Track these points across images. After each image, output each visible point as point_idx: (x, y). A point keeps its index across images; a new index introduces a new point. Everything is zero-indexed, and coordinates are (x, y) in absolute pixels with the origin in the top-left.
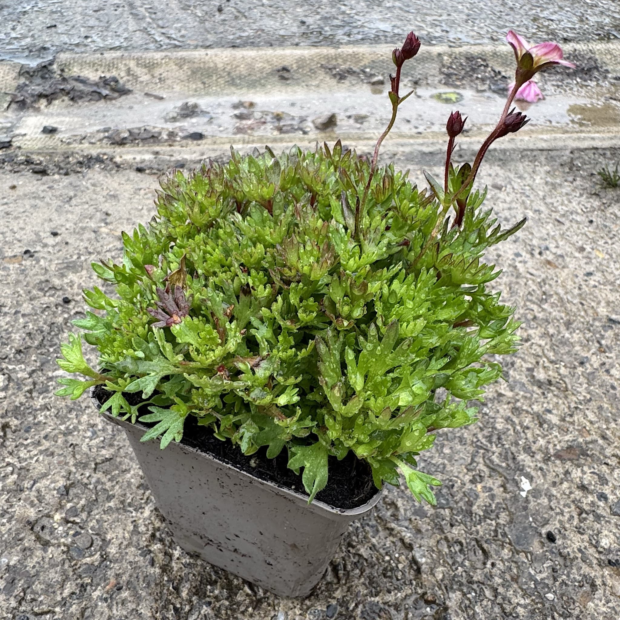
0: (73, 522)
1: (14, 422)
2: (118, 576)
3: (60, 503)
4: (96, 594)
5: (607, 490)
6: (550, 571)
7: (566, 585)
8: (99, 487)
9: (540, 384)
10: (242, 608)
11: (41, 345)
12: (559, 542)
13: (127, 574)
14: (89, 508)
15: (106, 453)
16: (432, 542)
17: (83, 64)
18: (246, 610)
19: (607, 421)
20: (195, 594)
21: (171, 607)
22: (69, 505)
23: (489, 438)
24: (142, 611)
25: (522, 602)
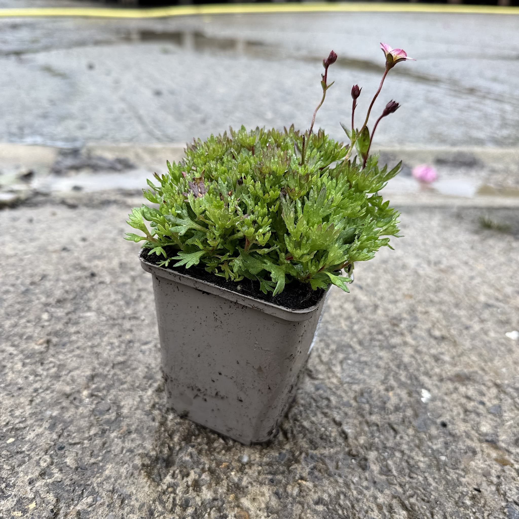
0: (97, 396)
1: (55, 340)
2: (128, 425)
3: (88, 384)
4: (113, 435)
5: (485, 400)
6: (443, 444)
7: (455, 452)
8: (115, 378)
9: (436, 338)
10: (217, 450)
11: (74, 298)
12: (450, 427)
13: (136, 425)
14: (109, 388)
15: (120, 359)
16: (356, 422)
17: (104, 148)
18: (221, 451)
19: (485, 361)
20: (183, 440)
21: (167, 445)
22: (94, 386)
23: (398, 367)
24: (146, 445)
25: (422, 459)
